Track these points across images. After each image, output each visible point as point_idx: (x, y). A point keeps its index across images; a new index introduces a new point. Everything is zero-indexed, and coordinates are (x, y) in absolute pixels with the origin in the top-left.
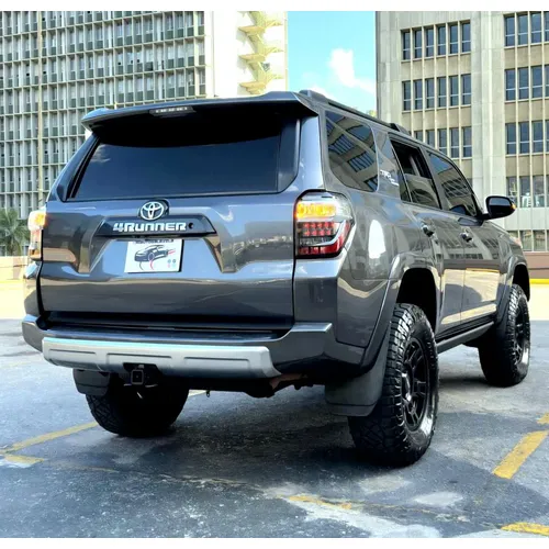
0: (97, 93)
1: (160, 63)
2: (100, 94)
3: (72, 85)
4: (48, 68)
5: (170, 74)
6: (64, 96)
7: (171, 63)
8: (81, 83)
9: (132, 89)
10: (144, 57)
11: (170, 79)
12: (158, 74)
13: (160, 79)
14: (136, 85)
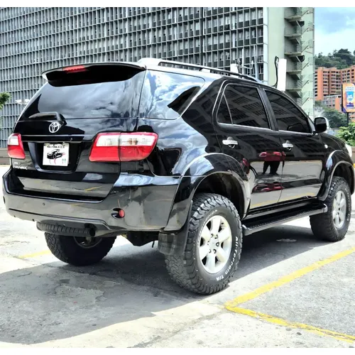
0: (195, 45)
1: (234, 25)
2: (197, 46)
3: (180, 41)
4: (166, 31)
5: (240, 31)
6: (176, 49)
7: (241, 24)
8: (186, 40)
9: (216, 42)
10: (224, 22)
11: (240, 34)
12: (233, 32)
13: (234, 35)
14: (219, 40)
